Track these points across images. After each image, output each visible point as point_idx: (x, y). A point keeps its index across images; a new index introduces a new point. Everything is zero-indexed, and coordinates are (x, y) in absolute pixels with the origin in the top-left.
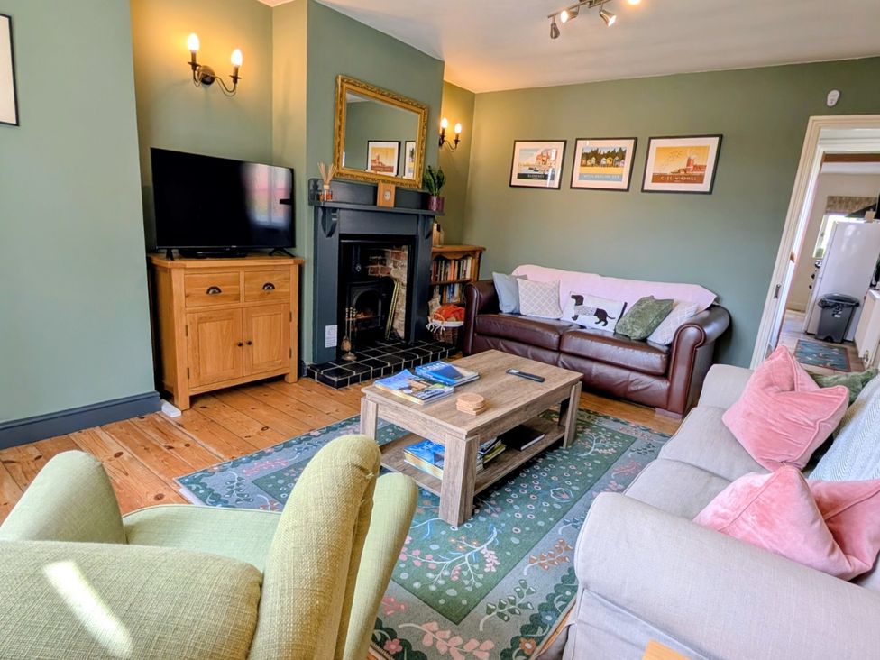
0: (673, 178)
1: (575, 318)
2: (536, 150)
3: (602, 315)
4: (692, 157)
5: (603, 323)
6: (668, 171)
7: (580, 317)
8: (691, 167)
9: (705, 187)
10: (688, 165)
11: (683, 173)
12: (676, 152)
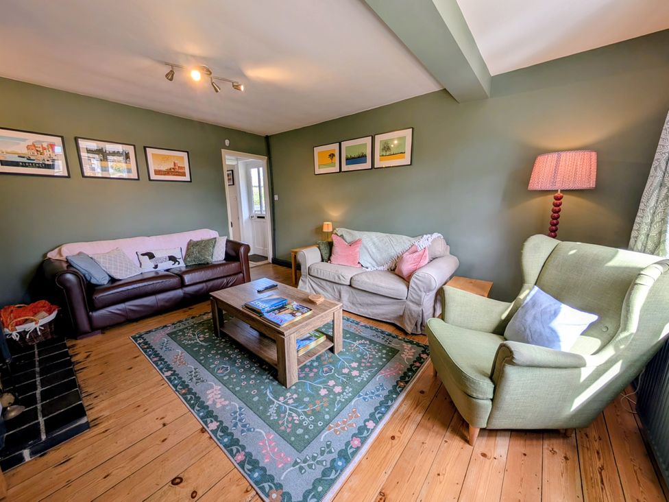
0: (168, 172)
1: (156, 267)
2: (24, 140)
3: (172, 258)
4: (176, 162)
5: (177, 263)
6: (164, 168)
7: (159, 265)
8: (177, 167)
9: (187, 178)
10: (175, 166)
11: (173, 170)
12: (166, 158)
